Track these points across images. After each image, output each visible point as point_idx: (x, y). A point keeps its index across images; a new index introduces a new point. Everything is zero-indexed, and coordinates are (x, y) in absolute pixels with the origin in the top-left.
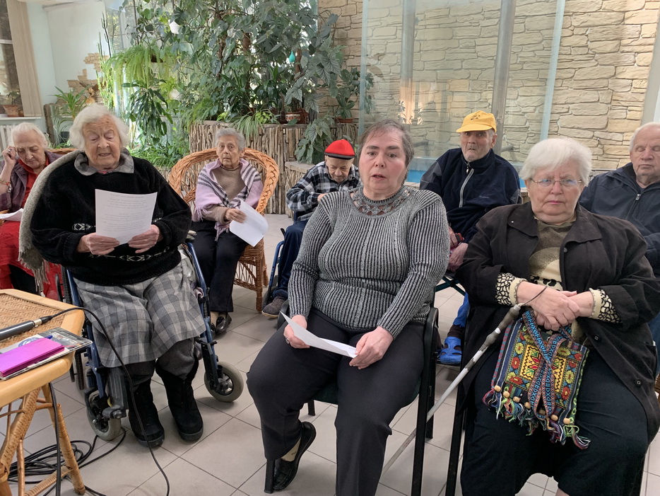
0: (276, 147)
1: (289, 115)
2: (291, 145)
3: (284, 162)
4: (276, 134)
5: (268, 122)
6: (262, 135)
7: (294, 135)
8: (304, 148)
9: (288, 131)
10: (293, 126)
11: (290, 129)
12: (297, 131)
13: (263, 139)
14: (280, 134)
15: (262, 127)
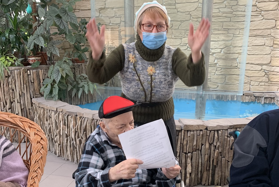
0: (22, 86)
1: (31, 59)
2: (36, 84)
3: (31, 99)
4: (22, 76)
5: (12, 65)
6: (8, 77)
7: (38, 75)
8: (49, 87)
9: (32, 73)
10: (36, 68)
11: (34, 71)
12: (41, 72)
13: (10, 80)
14: (26, 75)
15: (7, 70)
